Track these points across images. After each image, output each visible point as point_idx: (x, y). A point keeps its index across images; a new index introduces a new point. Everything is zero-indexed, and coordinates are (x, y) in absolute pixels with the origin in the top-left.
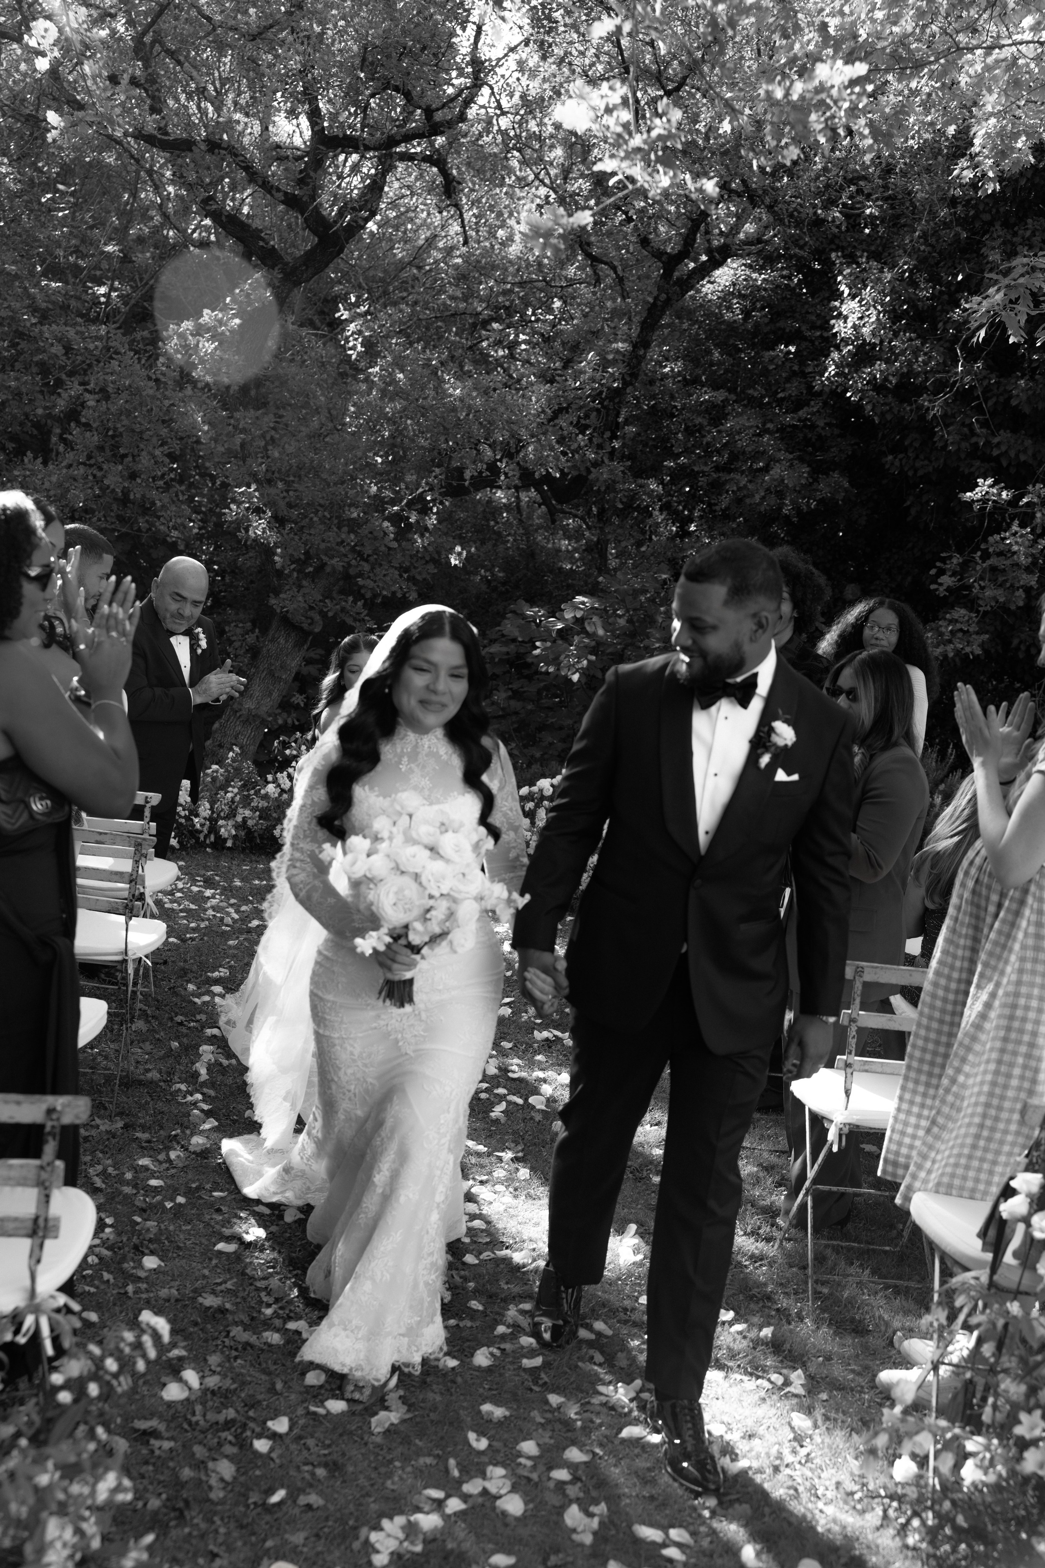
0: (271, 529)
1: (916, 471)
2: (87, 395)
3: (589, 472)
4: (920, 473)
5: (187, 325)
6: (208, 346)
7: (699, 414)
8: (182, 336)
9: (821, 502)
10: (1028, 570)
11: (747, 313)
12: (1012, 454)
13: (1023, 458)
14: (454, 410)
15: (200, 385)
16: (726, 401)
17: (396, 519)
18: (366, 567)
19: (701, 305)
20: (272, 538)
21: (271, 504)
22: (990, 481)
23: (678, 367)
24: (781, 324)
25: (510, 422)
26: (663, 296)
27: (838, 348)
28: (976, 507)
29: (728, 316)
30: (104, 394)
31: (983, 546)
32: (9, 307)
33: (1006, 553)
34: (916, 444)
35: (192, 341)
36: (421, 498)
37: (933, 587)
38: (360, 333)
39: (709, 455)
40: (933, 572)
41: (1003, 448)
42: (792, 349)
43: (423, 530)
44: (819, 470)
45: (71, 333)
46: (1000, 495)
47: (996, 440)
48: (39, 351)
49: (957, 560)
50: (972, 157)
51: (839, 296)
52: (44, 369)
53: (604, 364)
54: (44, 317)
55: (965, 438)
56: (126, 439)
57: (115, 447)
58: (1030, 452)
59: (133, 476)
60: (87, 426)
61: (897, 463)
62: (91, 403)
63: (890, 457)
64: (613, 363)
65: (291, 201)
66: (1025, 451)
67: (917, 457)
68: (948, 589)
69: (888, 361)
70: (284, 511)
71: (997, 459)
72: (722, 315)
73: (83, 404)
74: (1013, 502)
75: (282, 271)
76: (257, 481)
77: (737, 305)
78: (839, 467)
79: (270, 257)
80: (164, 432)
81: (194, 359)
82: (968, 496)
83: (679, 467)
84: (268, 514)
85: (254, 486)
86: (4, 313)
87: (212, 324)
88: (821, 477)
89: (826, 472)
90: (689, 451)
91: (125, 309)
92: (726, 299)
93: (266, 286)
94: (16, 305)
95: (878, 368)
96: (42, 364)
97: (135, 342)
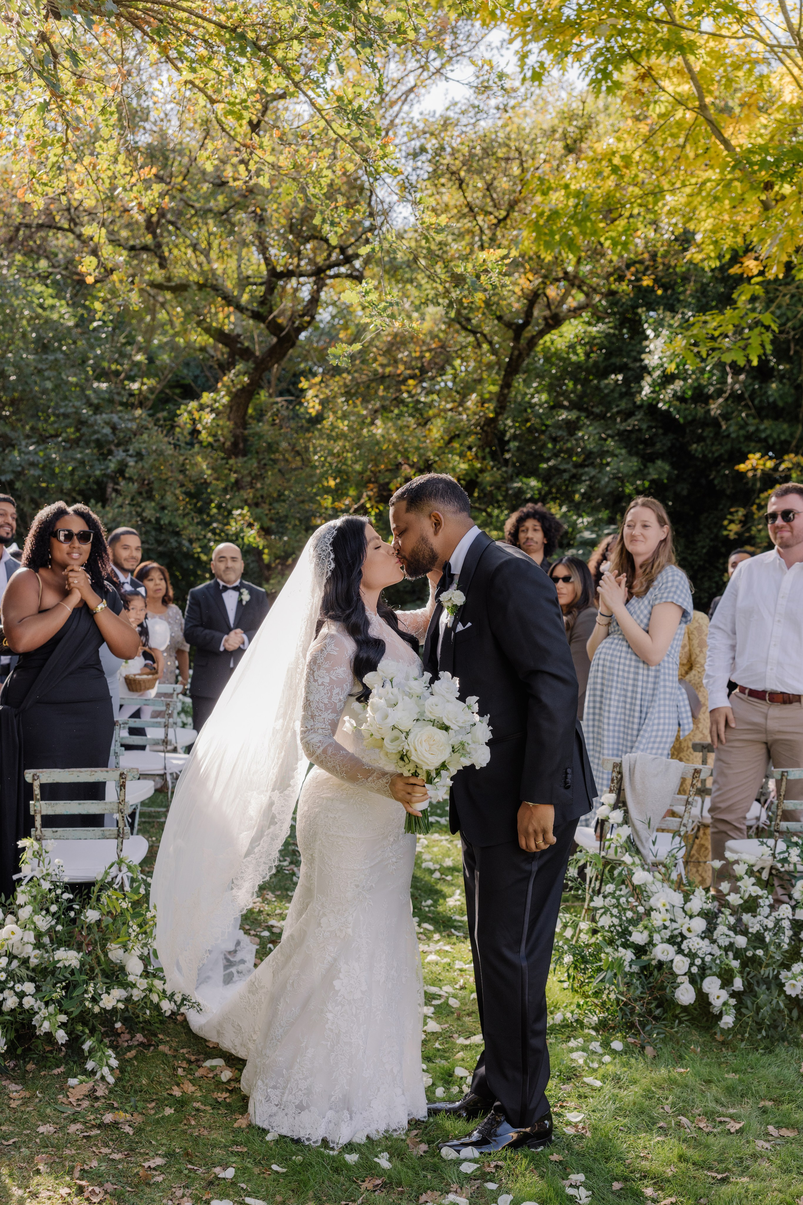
0: (260, 536)
1: (713, 453)
2: (129, 459)
3: (477, 477)
4: (716, 455)
5: (193, 405)
6: (208, 418)
7: (560, 428)
8: (190, 413)
11: (587, 355)
12: (775, 435)
13: (783, 437)
14: (378, 443)
15: (205, 444)
16: (578, 418)
19: (555, 353)
20: (260, 543)
21: (258, 519)
22: (758, 455)
23: (544, 397)
24: (613, 360)
25: (418, 448)
26: (516, 353)
27: (649, 373)
28: (750, 474)
29: (574, 358)
30: (139, 456)
31: (757, 501)
32: (73, 406)
34: (711, 435)
35: (196, 415)
36: (363, 507)
37: (725, 533)
38: (317, 396)
39: (570, 457)
40: (726, 523)
41: (768, 432)
42: (620, 377)
44: (648, 459)
45: (115, 418)
46: (764, 465)
47: (762, 427)
48: (95, 432)
49: (741, 512)
50: (698, 246)
51: (647, 338)
52: (99, 444)
53: (483, 402)
54: (97, 409)
55: (742, 427)
56: (156, 485)
58: (787, 433)
59: (163, 508)
60: (130, 479)
61: (699, 449)
62: (132, 463)
63: (695, 446)
64: (489, 400)
65: (257, 316)
66: (783, 432)
67: (712, 444)
68: (736, 533)
69: (685, 379)
70: (268, 523)
71: (765, 440)
72: (569, 359)
73: (126, 465)
74: (775, 469)
75: (255, 362)
76: (249, 506)
77: (580, 350)
78: (662, 456)
79: (246, 354)
80: (181, 477)
81: (199, 427)
82: (742, 467)
83: (550, 468)
84: (257, 526)
85: (246, 508)
86: (70, 410)
87: (210, 402)
88: (649, 464)
89: (653, 461)
90: (556, 455)
91: (152, 397)
92: (572, 347)
93: (244, 374)
94: (78, 404)
95: (678, 385)
96: (97, 441)
97: (158, 420)
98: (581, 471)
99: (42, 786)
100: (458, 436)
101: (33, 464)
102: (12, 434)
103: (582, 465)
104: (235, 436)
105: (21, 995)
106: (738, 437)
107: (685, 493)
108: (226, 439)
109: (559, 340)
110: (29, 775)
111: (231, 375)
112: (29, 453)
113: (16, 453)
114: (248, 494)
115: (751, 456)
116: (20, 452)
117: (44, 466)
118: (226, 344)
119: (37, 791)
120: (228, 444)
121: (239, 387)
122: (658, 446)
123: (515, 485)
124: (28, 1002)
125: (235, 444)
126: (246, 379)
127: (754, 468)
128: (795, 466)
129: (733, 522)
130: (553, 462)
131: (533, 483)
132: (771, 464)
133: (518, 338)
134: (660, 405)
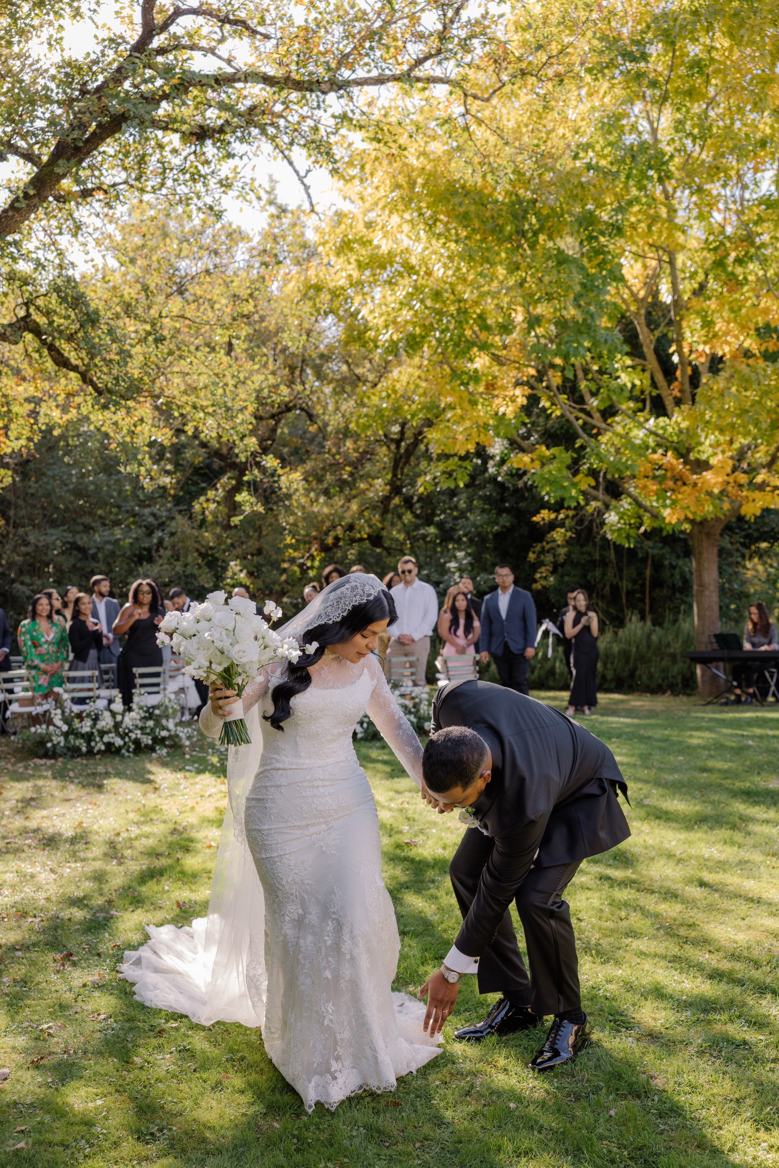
2: (165, 536)
3: (380, 533)
5: (202, 499)
6: (212, 506)
8: (201, 504)
9: (503, 527)
14: (316, 517)
15: (210, 523)
17: (301, 566)
18: (289, 587)
21: (245, 567)
22: (547, 511)
26: (398, 457)
27: (492, 459)
28: (541, 523)
30: (171, 534)
31: (546, 539)
33: (554, 541)
35: (205, 505)
43: (312, 568)
46: (550, 516)
48: (144, 520)
49: (538, 546)
52: (147, 527)
53: (383, 485)
56: (182, 552)
57: (178, 555)
59: (186, 565)
60: (166, 548)
62: (167, 539)
64: (387, 484)
70: (251, 569)
73: (163, 540)
74: (556, 519)
75: (239, 471)
76: (240, 559)
78: (509, 511)
79: (234, 465)
80: (196, 546)
81: (207, 512)
82: (535, 519)
83: (441, 520)
84: (245, 571)
85: (238, 560)
87: (212, 497)
88: (499, 516)
90: (443, 512)
94: (133, 504)
95: (507, 467)
96: (145, 526)
97: (183, 510)
99: (139, 674)
100: (368, 508)
101: (107, 542)
102: (93, 524)
103: (458, 518)
105: (137, 734)
108: (221, 520)
110: (134, 670)
111: (225, 479)
112: (106, 535)
113: (97, 536)
114: (238, 551)
115: (542, 511)
116: (99, 535)
117: (114, 543)
121: (229, 487)
124: (139, 736)
126: (234, 482)
127: (543, 519)
128: (567, 517)
129: (534, 552)
130: (442, 517)
131: (432, 530)
132: (553, 516)
133: (398, 447)
134: (499, 479)
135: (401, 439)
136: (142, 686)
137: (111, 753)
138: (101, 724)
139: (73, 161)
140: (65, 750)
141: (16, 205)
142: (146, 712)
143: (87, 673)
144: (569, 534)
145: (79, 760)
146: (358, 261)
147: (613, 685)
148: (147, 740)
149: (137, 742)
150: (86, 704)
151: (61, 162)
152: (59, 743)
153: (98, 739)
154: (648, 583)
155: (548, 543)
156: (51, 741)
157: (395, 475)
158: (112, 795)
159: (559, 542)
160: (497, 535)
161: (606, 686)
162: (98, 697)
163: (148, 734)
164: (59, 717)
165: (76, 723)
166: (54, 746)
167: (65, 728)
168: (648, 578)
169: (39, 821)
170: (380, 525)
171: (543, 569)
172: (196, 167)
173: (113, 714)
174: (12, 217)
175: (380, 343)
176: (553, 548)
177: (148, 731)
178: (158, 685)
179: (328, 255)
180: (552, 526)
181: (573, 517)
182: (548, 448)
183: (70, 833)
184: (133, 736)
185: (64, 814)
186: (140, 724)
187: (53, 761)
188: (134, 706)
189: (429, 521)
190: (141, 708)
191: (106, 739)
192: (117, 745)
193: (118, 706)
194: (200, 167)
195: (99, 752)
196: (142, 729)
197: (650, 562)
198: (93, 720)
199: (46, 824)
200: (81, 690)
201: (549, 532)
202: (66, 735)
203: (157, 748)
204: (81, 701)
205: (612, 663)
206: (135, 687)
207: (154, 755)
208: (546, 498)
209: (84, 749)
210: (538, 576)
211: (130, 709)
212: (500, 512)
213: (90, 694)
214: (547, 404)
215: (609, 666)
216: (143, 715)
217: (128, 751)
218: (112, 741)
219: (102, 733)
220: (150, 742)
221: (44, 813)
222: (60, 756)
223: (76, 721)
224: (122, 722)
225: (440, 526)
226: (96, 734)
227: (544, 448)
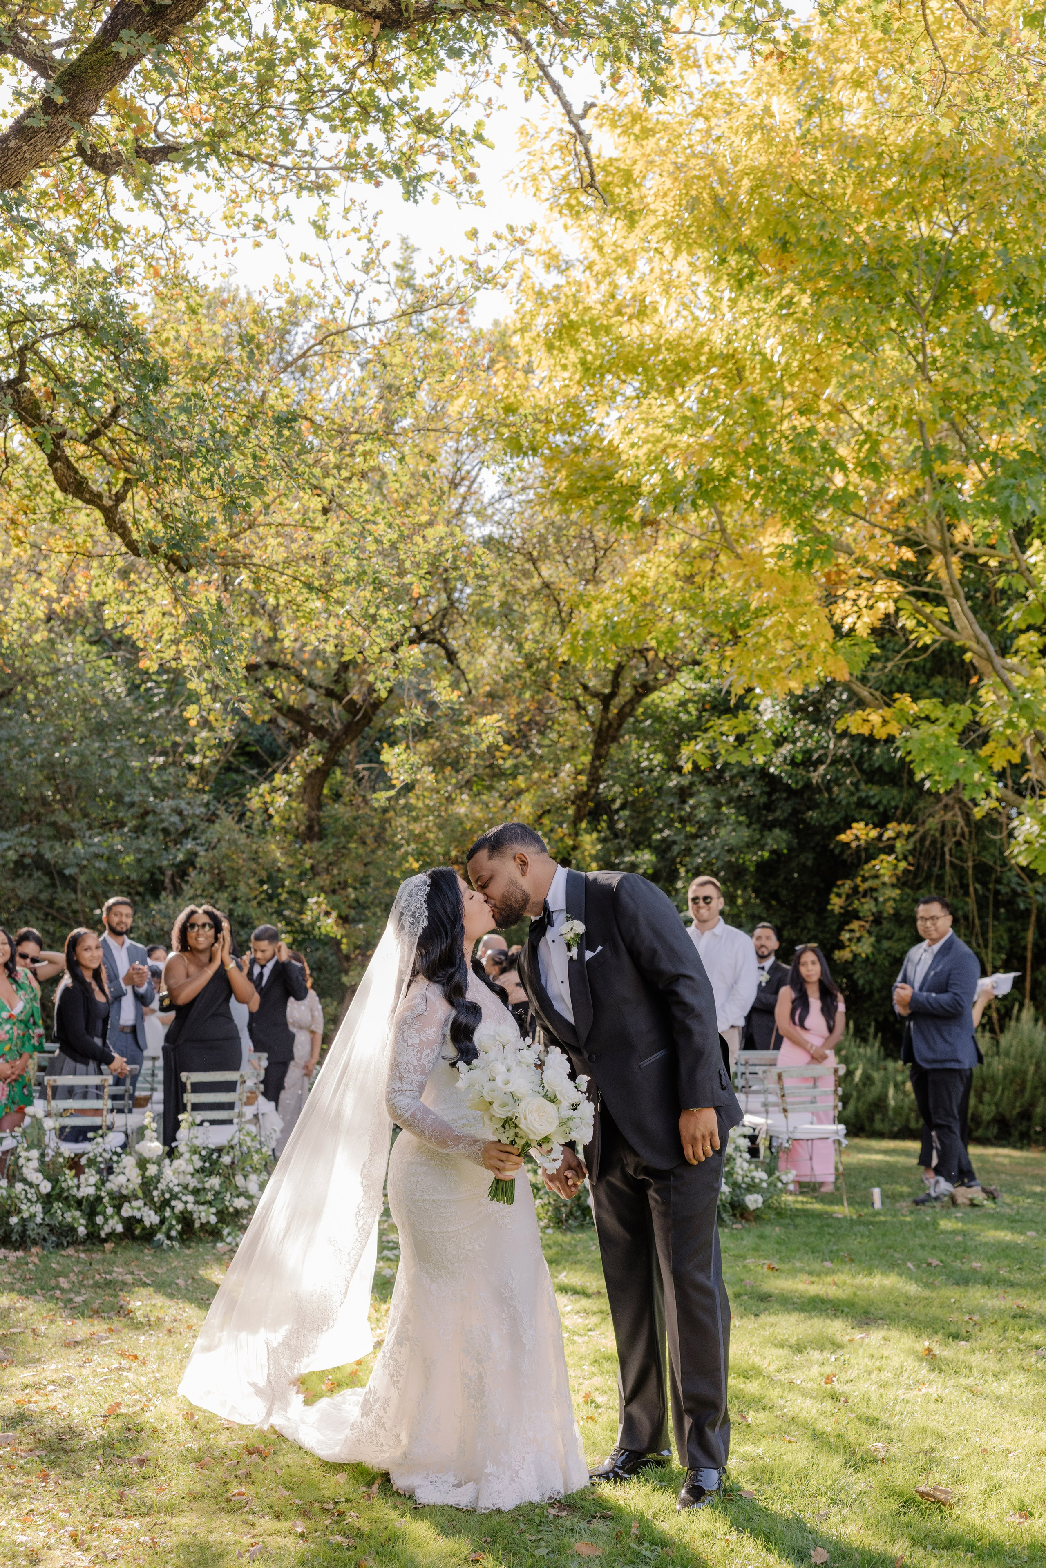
0: (337, 925)
2: (198, 848)
5: (264, 787)
6: (281, 801)
8: (262, 796)
9: (773, 852)
10: (893, 886)
11: (699, 713)
12: (885, 802)
15: (277, 829)
16: (692, 784)
19: (664, 712)
21: (335, 907)
22: (863, 824)
23: (658, 759)
26: (606, 723)
28: (854, 844)
31: (862, 873)
33: (877, 876)
34: (826, 801)
35: (268, 799)
37: (831, 906)
40: (833, 896)
41: (877, 798)
44: (765, 828)
46: (868, 834)
47: (871, 793)
48: (162, 821)
49: (847, 885)
52: (166, 831)
53: (576, 773)
54: (160, 794)
56: (229, 875)
57: (221, 882)
58: (897, 799)
59: (235, 900)
60: (201, 869)
61: (815, 816)
62: (202, 853)
63: (810, 813)
64: (582, 772)
65: (330, 693)
66: (893, 798)
67: (826, 811)
68: (843, 907)
69: (794, 742)
70: (345, 911)
71: (875, 807)
72: (680, 718)
73: (196, 854)
74: (879, 838)
75: (329, 741)
76: (326, 893)
77: (691, 707)
78: (782, 825)
79: (320, 732)
80: (254, 866)
81: (271, 811)
82: (843, 837)
83: (664, 840)
84: (334, 914)
85: (323, 896)
86: (136, 799)
87: (283, 784)
88: (766, 833)
89: (770, 829)
90: (669, 825)
91: (214, 770)
92: (683, 704)
93: (319, 753)
94: (144, 791)
95: (786, 749)
97: (229, 806)
98: (692, 843)
99: (193, 1084)
100: (549, 811)
101: (97, 856)
102: (74, 825)
103: (695, 836)
104: (310, 819)
105: (186, 1203)
106: (848, 804)
107: (809, 863)
108: (300, 823)
109: (668, 697)
110: (184, 1076)
111: (305, 755)
112: (95, 845)
113: (78, 845)
114: (324, 880)
115: (854, 825)
116: (84, 844)
117: (109, 859)
118: (298, 722)
119: (189, 1087)
120: (302, 828)
121: (313, 767)
122: (778, 813)
123: (627, 859)
124: (190, 1207)
125: (310, 828)
126: (320, 759)
127: (857, 838)
128: (899, 835)
129: (839, 895)
130: (667, 833)
131: (646, 857)
132: (874, 833)
133: (606, 708)
134: (772, 770)
135: (613, 695)
136: (196, 1107)
137: (134, 1238)
138: (116, 1182)
139: (148, 36)
140: (44, 1232)
141: (28, 122)
142: (204, 1159)
143: (93, 1080)
144: (903, 865)
145: (71, 1251)
146: (583, 362)
147: (994, 1130)
148: (206, 1215)
149: (186, 1219)
150: (86, 1139)
151: (124, 33)
152: (33, 1216)
153: (110, 1211)
154: (1029, 955)
155: (864, 879)
156: (19, 1211)
157: (597, 756)
158: (162, 1335)
159: (886, 879)
160: (761, 866)
161: (979, 1133)
162: (110, 1128)
163: (210, 1203)
164: (35, 1164)
165: (68, 1178)
166: (23, 1221)
167: (46, 1187)
168: (1030, 946)
169: (18, 1396)
170: (570, 842)
171: (855, 925)
172: (371, 92)
173: (142, 1164)
174: (16, 151)
175: (645, 489)
176: (873, 890)
177: (210, 1197)
178: (230, 1106)
179: (529, 352)
180: (871, 851)
181: (911, 834)
182: (915, 700)
183: (96, 1433)
184: (179, 1206)
185: (70, 1381)
186: (193, 1183)
187: (20, 1253)
188: (182, 1147)
189: (639, 840)
190: (195, 1151)
191: (126, 1211)
192: (147, 1224)
193: (153, 1146)
194: (380, 92)
195: (111, 1235)
196: (196, 1192)
197: (1033, 918)
198: (99, 1172)
199: (38, 1404)
200: (82, 1112)
201: (867, 861)
202: (47, 1200)
203: (225, 1231)
204: (78, 1134)
205: (993, 1094)
206: (184, 1109)
207: (219, 1245)
208: (927, 784)
209: (82, 1231)
210: (845, 936)
211: (171, 1154)
212: (768, 826)
213: (96, 1121)
214: (910, 624)
215: (986, 1097)
216: (199, 1164)
217: (169, 1237)
218: (138, 1215)
219: (119, 1199)
220: (213, 1219)
221: (26, 1375)
222: (35, 1243)
223: (69, 1173)
224: (158, 1178)
225: (662, 849)
226: (106, 1200)
227: (909, 699)
